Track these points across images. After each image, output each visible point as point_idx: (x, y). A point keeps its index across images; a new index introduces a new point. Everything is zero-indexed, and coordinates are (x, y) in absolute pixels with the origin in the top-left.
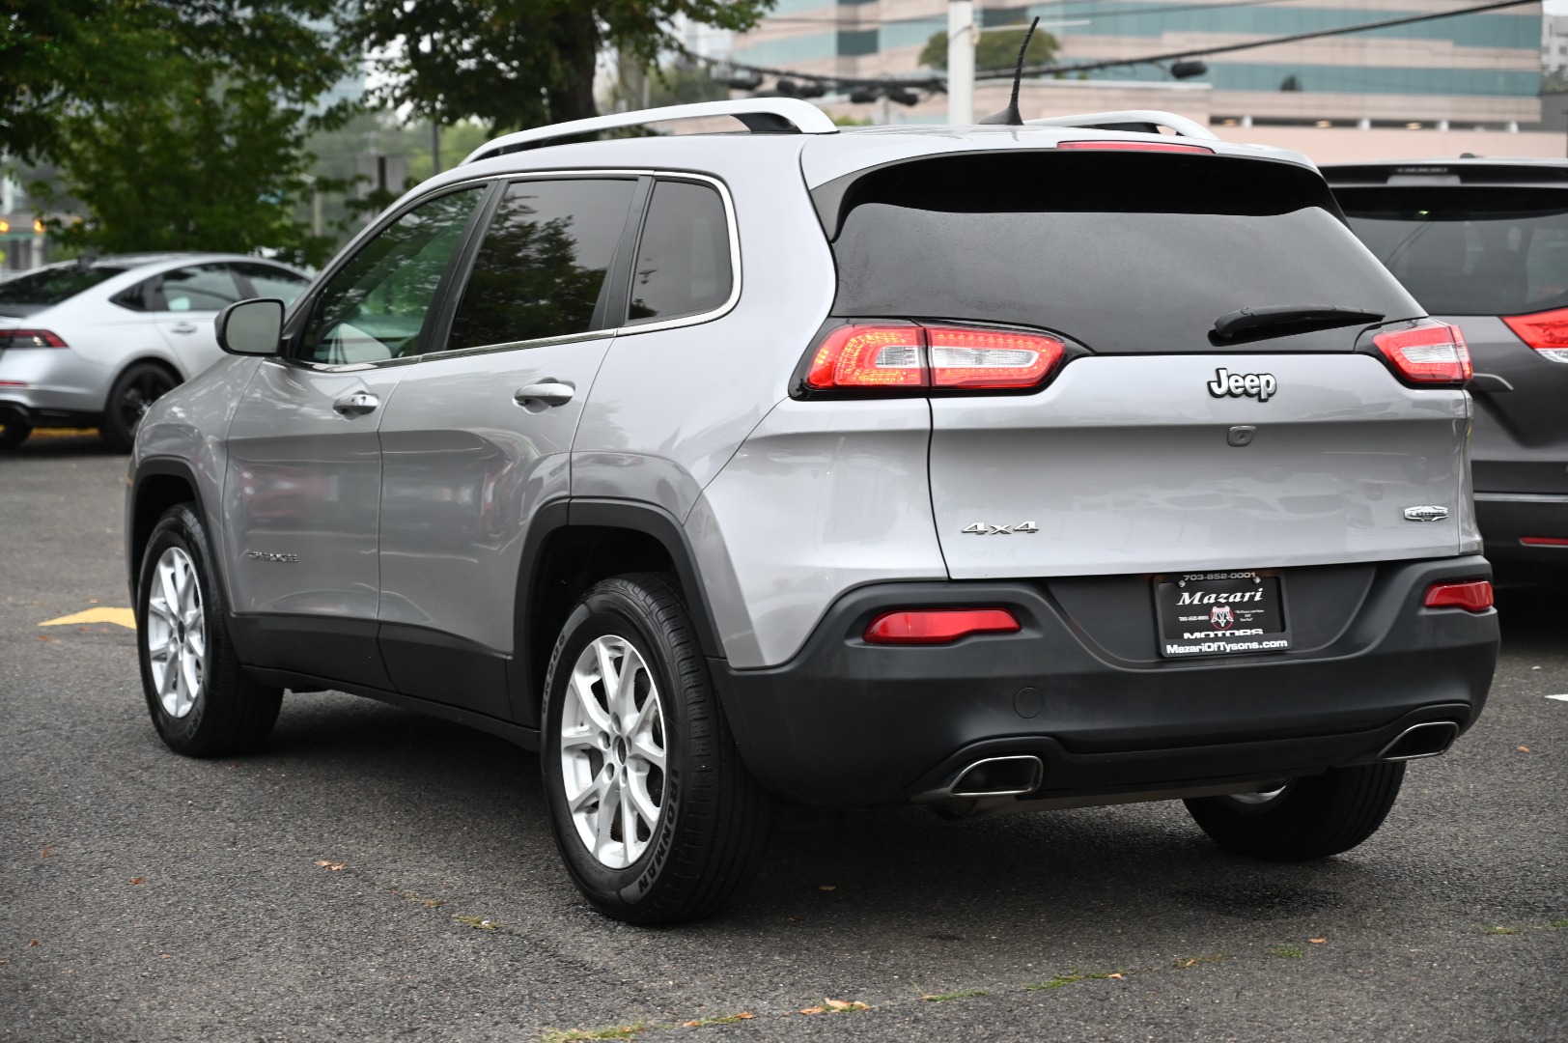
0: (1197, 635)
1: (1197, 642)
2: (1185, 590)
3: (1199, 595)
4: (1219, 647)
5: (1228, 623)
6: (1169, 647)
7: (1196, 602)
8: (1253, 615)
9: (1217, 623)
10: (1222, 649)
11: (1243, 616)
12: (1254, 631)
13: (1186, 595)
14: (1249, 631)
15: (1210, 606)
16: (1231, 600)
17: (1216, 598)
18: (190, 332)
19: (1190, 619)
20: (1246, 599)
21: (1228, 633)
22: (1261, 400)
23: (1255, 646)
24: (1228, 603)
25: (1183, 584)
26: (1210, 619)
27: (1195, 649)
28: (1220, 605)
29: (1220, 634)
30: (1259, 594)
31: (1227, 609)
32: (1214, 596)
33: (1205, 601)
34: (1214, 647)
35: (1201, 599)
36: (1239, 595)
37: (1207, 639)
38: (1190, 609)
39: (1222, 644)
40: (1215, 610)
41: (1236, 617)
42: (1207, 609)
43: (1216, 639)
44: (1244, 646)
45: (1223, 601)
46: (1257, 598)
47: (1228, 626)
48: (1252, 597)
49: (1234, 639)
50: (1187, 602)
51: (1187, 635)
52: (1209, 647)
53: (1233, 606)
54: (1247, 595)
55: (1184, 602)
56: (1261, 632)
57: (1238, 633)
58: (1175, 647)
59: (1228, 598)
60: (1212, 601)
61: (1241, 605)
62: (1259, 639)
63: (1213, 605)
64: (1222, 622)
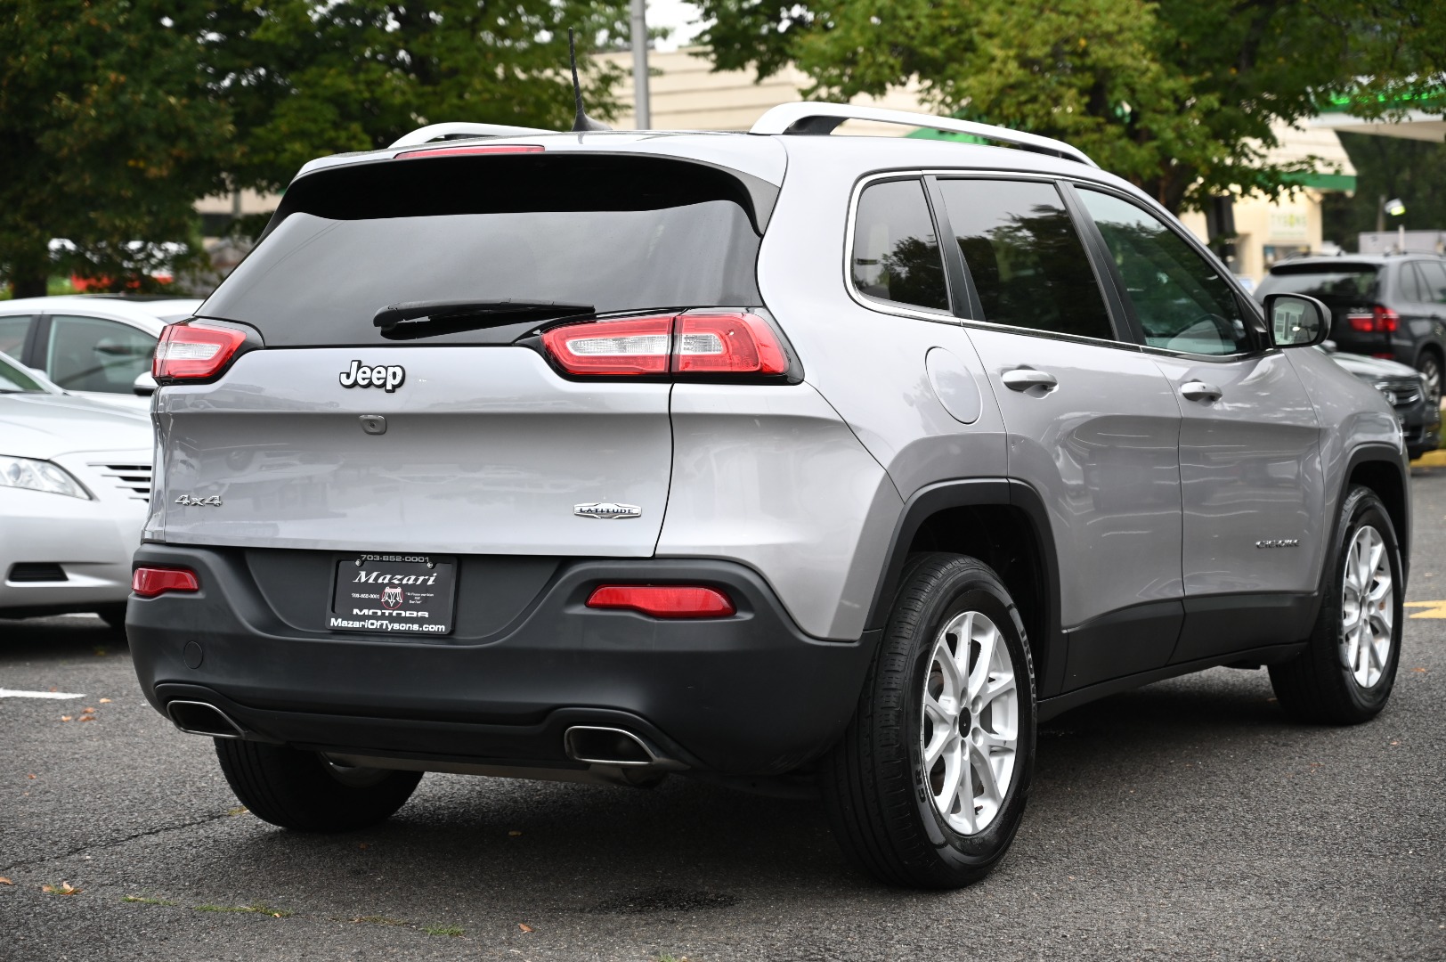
0: (366, 612)
1: (364, 618)
2: (361, 568)
3: (375, 574)
4: (382, 625)
5: (397, 602)
6: (333, 620)
7: (371, 581)
8: (422, 597)
9: (387, 602)
10: (384, 627)
11: (413, 598)
12: (420, 614)
13: (363, 574)
14: (415, 613)
15: (383, 586)
16: (404, 582)
17: (391, 579)
19: (363, 596)
20: (419, 582)
21: (394, 614)
22: (388, 391)
23: (416, 627)
25: (357, 563)
26: (381, 598)
27: (357, 625)
28: (394, 586)
29: (387, 612)
30: (432, 579)
31: (399, 590)
32: (388, 577)
33: (380, 581)
34: (377, 624)
35: (376, 579)
36: (413, 577)
37: (374, 617)
38: (366, 587)
39: (385, 622)
40: (388, 590)
41: (406, 598)
42: (379, 588)
43: (383, 617)
44: (404, 627)
45: (396, 582)
46: (430, 583)
47: (397, 606)
48: (425, 581)
49: (399, 619)
50: (363, 580)
51: (356, 611)
52: (372, 624)
53: (405, 588)
54: (421, 578)
55: (360, 579)
56: (426, 615)
57: (403, 614)
58: (340, 620)
59: (401, 580)
60: (386, 581)
61: (413, 588)
62: (421, 621)
63: (387, 585)
64: (392, 601)
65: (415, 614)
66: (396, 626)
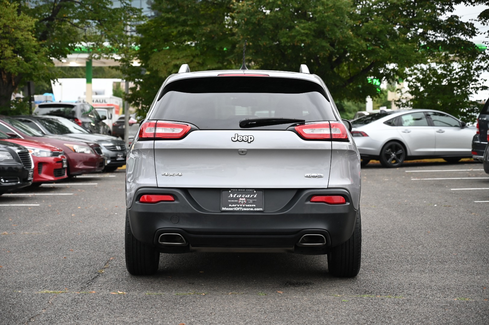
0: (234, 205)
1: (233, 207)
2: (231, 193)
3: (235, 195)
4: (240, 209)
5: (244, 203)
6: (223, 208)
8: (253, 201)
11: (250, 201)
12: (252, 205)
13: (231, 195)
15: (239, 198)
16: (246, 197)
17: (241, 196)
18: (409, 132)
19: (232, 201)
20: (251, 197)
21: (244, 206)
22: (248, 143)
23: (252, 209)
24: (245, 198)
25: (230, 191)
26: (238, 201)
27: (231, 209)
29: (241, 206)
30: (255, 196)
31: (244, 199)
32: (240, 195)
33: (238, 196)
34: (238, 209)
36: (249, 195)
37: (237, 207)
38: (233, 198)
39: (241, 208)
40: (240, 199)
41: (247, 201)
43: (240, 207)
44: (248, 209)
45: (243, 197)
46: (255, 197)
48: (253, 196)
49: (245, 207)
50: (232, 196)
51: (230, 205)
52: (237, 209)
53: (246, 198)
54: (252, 196)
56: (255, 206)
57: (247, 206)
58: (225, 208)
59: (245, 196)
60: (240, 196)
61: (249, 198)
62: (253, 208)
63: (240, 198)
64: (242, 202)
65: (251, 206)
66: (245, 209)
